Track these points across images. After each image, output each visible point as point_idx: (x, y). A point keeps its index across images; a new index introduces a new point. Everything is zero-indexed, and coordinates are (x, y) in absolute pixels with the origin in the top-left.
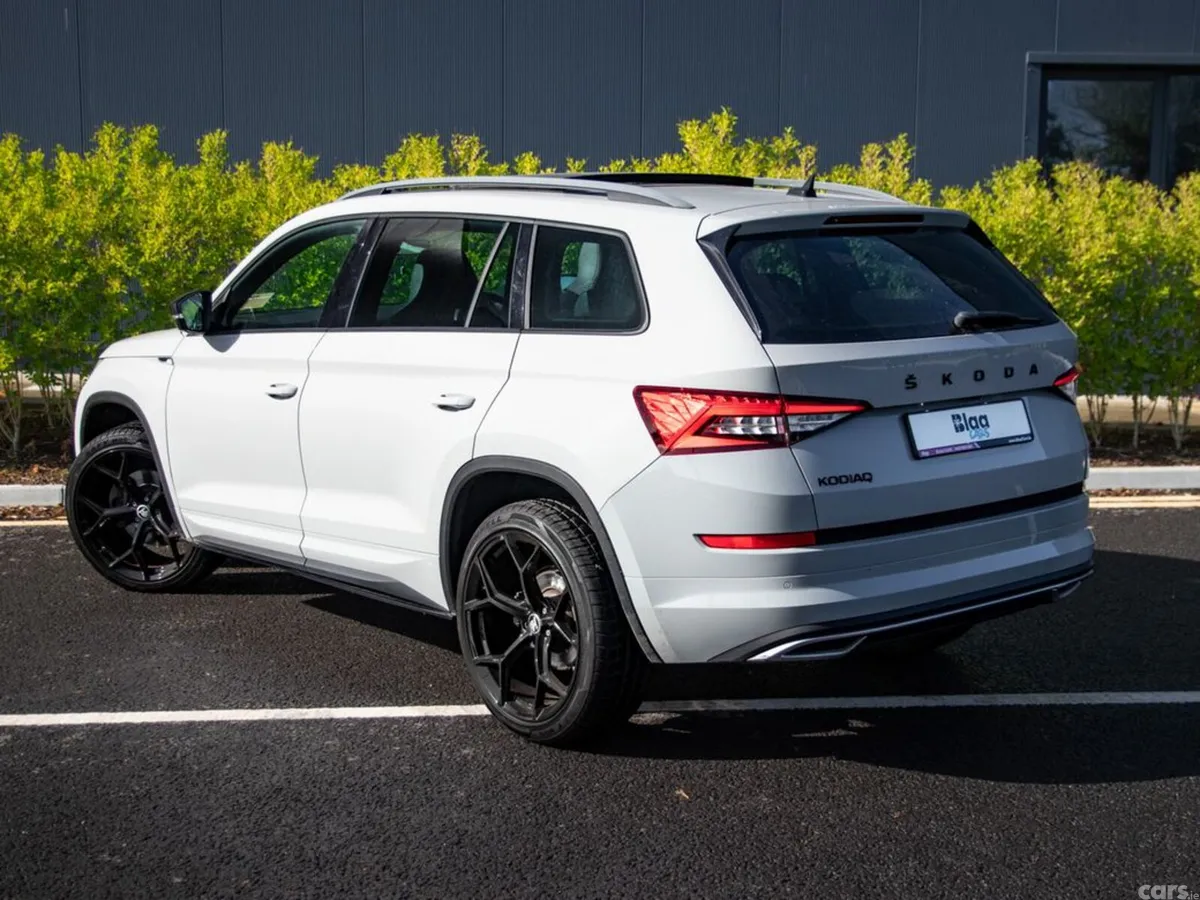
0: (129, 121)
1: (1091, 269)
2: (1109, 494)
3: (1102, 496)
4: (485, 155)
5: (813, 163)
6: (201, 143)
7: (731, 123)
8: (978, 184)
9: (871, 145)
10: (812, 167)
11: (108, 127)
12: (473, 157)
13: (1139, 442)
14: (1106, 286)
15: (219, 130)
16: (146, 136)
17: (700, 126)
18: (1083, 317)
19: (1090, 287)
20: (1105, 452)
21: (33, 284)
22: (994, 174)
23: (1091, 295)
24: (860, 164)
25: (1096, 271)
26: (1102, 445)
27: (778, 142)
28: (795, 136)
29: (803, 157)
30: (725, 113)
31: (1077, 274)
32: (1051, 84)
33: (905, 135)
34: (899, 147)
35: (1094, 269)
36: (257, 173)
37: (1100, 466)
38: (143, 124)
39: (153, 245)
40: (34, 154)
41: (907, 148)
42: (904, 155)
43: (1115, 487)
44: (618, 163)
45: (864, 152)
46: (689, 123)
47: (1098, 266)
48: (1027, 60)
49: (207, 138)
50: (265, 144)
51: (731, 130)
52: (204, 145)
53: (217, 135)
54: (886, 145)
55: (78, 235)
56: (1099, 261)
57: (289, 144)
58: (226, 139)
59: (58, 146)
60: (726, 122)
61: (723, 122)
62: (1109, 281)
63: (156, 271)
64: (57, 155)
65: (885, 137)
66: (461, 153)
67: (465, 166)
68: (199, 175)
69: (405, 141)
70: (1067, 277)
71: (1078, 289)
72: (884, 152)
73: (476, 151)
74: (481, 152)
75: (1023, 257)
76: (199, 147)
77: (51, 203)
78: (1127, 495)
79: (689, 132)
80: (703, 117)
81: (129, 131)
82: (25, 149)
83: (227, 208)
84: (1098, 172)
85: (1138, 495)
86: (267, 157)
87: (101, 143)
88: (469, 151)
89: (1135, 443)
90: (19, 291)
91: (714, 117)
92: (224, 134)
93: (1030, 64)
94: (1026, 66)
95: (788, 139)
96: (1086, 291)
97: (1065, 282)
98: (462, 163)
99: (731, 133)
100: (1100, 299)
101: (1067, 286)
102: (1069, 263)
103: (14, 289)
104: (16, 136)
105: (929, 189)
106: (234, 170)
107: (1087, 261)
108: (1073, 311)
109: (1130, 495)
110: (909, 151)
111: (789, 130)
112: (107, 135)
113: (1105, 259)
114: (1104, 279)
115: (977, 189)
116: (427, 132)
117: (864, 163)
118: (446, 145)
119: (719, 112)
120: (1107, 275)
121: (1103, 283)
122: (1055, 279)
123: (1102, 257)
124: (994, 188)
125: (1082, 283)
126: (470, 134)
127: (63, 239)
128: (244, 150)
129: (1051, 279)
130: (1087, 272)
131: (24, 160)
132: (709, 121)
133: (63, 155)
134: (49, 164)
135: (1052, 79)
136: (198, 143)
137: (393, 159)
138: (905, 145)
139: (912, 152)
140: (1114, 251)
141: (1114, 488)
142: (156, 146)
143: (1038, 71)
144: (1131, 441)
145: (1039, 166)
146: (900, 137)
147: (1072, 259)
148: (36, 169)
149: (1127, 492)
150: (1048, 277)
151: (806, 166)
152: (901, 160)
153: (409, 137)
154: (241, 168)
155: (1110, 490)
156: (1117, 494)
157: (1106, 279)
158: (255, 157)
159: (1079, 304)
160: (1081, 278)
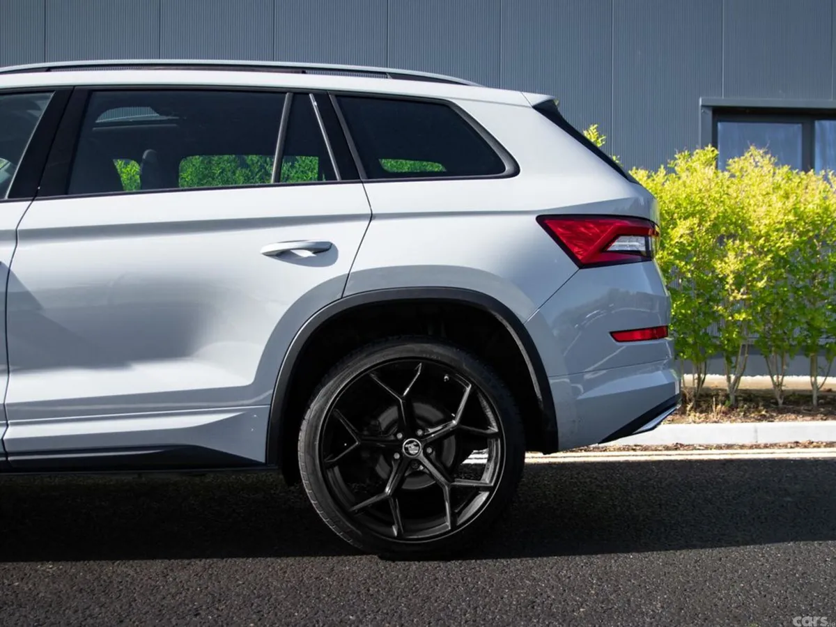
1: (771, 233)
2: (797, 446)
3: (791, 447)
8: (662, 167)
13: (818, 401)
14: (784, 249)
18: (766, 279)
19: (769, 251)
20: (785, 408)
22: (676, 156)
23: (771, 258)
25: (775, 235)
26: (784, 403)
31: (759, 238)
32: (719, 125)
33: (596, 126)
35: (774, 231)
37: (786, 420)
43: (802, 440)
47: (777, 230)
48: (700, 103)
56: (778, 226)
62: (789, 244)
70: (747, 240)
71: (760, 252)
75: (706, 222)
78: (814, 447)
84: (770, 159)
85: (825, 446)
89: (815, 402)
93: (703, 106)
94: (700, 108)
96: (766, 253)
97: (746, 244)
100: (780, 262)
101: (749, 248)
102: (750, 228)
107: (766, 226)
108: (756, 272)
109: (819, 447)
110: (600, 140)
113: (783, 224)
114: (783, 242)
115: (662, 171)
120: (786, 238)
121: (783, 246)
122: (737, 242)
123: (780, 222)
124: (676, 168)
125: (763, 246)
129: (733, 242)
130: (768, 235)
135: (720, 121)
138: (595, 134)
139: (602, 140)
140: (791, 218)
143: (710, 113)
144: (812, 400)
145: (717, 153)
146: (592, 128)
147: (752, 224)
149: (815, 444)
150: (730, 241)
155: (797, 442)
156: (805, 447)
157: (787, 241)
159: (760, 266)
160: (762, 241)
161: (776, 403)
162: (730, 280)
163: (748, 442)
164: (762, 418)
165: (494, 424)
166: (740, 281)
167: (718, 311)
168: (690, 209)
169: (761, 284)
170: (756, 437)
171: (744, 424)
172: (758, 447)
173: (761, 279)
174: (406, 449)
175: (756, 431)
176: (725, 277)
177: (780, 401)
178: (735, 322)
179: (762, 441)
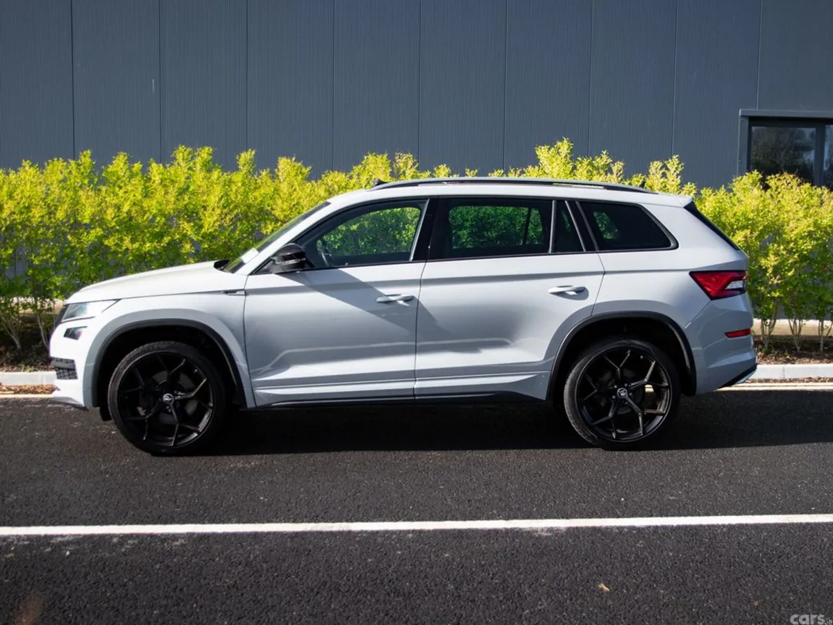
0: (194, 143)
1: (797, 239)
2: (811, 381)
3: (807, 382)
4: (417, 166)
5: (621, 172)
6: (240, 158)
7: (569, 147)
8: (723, 186)
9: (655, 162)
10: (621, 174)
11: (182, 148)
12: (409, 167)
13: (824, 348)
14: (806, 250)
15: (250, 150)
16: (205, 153)
17: (549, 149)
18: (793, 270)
19: (797, 251)
20: (803, 354)
21: (136, 245)
22: (734, 180)
23: (798, 256)
24: (649, 173)
25: (801, 241)
26: (801, 350)
27: (598, 160)
28: (609, 156)
29: (615, 169)
30: (565, 141)
31: (788, 243)
32: (754, 129)
33: (677, 156)
34: (674, 164)
35: (800, 239)
36: (274, 176)
37: (803, 363)
38: (203, 146)
39: (210, 221)
40: (136, 165)
41: (678, 164)
42: (677, 168)
43: (814, 376)
44: (499, 171)
45: (651, 166)
46: (543, 147)
47: (802, 238)
48: (740, 114)
49: (243, 155)
50: (280, 158)
51: (569, 151)
52: (241, 159)
53: (249, 153)
54: (666, 162)
55: (164, 215)
56: (803, 235)
57: (294, 159)
58: (255, 155)
59: (151, 160)
60: (566, 147)
61: (564, 147)
62: (810, 247)
63: (211, 237)
64: (150, 165)
65: (664, 157)
66: (402, 165)
67: (404, 172)
68: (238, 177)
69: (365, 157)
70: (783, 244)
71: (790, 252)
72: (664, 166)
73: (410, 163)
74: (414, 164)
75: (756, 232)
76: (238, 160)
77: (147, 195)
78: (822, 381)
79: (543, 153)
80: (551, 144)
81: (195, 150)
82: (131, 161)
83: (256, 197)
84: (797, 180)
85: (829, 381)
86: (280, 167)
87: (177, 158)
88: (406, 164)
89: (821, 349)
90: (127, 249)
91: (559, 144)
92: (253, 153)
93: (742, 116)
94: (739, 117)
95: (605, 157)
96: (795, 253)
97: (782, 247)
98: (402, 170)
99: (569, 153)
100: (803, 258)
101: (783, 250)
102: (784, 236)
103: (124, 248)
104: (126, 154)
105: (695, 189)
106: (260, 174)
107: (795, 235)
108: (787, 265)
109: (825, 381)
110: (680, 166)
111: (605, 153)
112: (181, 153)
113: (806, 234)
115: (722, 190)
116: (379, 152)
117: (651, 173)
118: (392, 159)
119: (562, 140)
120: (808, 243)
121: (805, 248)
123: (804, 232)
124: (734, 189)
125: (792, 248)
126: (406, 152)
127: (155, 217)
128: (266, 162)
129: (773, 245)
130: (796, 242)
131: (130, 168)
132: (555, 146)
133: (154, 165)
134: (145, 170)
135: (755, 126)
136: (237, 158)
137: (357, 169)
138: (678, 162)
139: (682, 166)
140: (812, 229)
141: (812, 377)
142: (211, 160)
143: (746, 121)
144: (819, 347)
145: (760, 176)
146: (674, 157)
147: (786, 234)
148: (137, 174)
151: (617, 174)
152: (675, 171)
153: (368, 155)
154: (264, 173)
155: (810, 378)
156: (816, 381)
157: (808, 245)
158: (273, 166)
159: (790, 261)
160: (792, 245)
161: (796, 349)
162: (770, 270)
163: (778, 377)
164: (788, 361)
165: (665, 380)
166: (777, 270)
167: (760, 290)
168: (745, 223)
169: (790, 274)
170: (784, 375)
171: (776, 366)
172: (785, 381)
173: (789, 270)
174: (619, 394)
175: (784, 371)
176: (767, 269)
177: (798, 348)
178: (773, 298)
179: (788, 377)
